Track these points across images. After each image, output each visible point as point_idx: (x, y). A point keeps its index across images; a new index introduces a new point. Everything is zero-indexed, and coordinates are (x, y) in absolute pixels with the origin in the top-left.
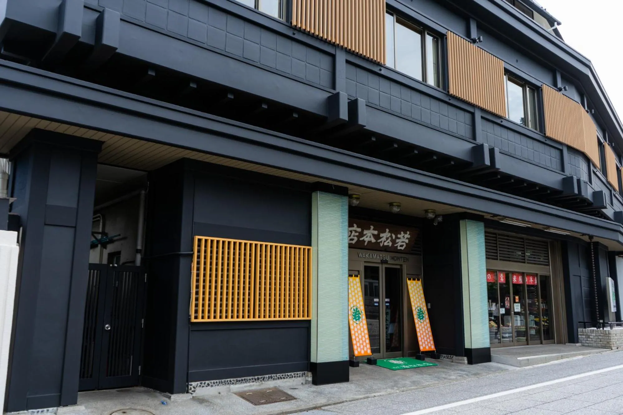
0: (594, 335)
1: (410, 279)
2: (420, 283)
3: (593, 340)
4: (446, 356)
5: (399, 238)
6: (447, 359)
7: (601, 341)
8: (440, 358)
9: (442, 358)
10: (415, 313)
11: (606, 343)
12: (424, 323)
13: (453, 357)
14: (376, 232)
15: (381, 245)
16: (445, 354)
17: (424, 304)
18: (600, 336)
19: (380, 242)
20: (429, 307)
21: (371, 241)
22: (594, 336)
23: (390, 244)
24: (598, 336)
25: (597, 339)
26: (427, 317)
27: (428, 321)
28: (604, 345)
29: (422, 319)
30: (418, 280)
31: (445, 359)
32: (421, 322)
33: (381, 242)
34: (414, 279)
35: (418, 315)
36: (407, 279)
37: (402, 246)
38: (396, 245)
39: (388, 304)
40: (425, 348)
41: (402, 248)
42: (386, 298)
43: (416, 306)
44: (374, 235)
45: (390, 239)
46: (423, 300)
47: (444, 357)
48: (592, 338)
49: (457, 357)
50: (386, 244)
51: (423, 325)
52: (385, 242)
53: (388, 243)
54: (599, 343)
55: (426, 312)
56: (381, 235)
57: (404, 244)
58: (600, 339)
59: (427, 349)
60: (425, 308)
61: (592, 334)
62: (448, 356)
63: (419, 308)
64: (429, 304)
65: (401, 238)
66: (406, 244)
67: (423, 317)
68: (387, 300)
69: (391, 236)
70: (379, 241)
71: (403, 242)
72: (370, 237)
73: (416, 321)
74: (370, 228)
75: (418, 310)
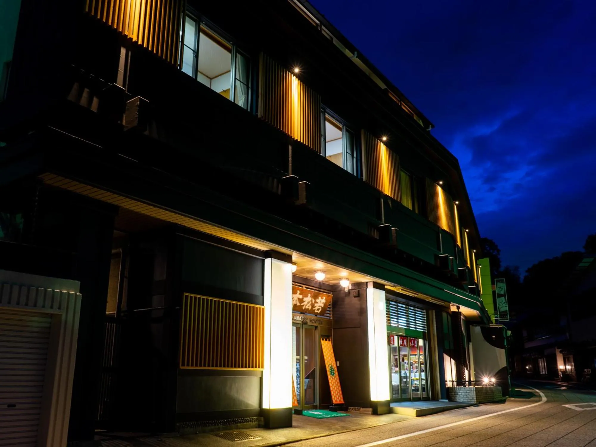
0: (462, 391)
1: (323, 340)
2: (330, 343)
3: (461, 396)
4: (354, 408)
5: (317, 303)
6: (355, 411)
7: (467, 397)
8: (349, 411)
9: (350, 411)
10: (328, 369)
11: (471, 398)
12: (335, 379)
13: (360, 409)
14: (301, 297)
15: (303, 308)
16: (353, 407)
17: (334, 362)
18: (466, 392)
19: (302, 306)
20: (338, 365)
21: (296, 304)
22: (461, 393)
23: (310, 308)
24: (465, 393)
25: (464, 395)
26: (337, 373)
27: (337, 377)
28: (470, 400)
29: (333, 375)
30: (329, 341)
31: (352, 411)
32: (333, 378)
33: (304, 305)
34: (326, 340)
35: (331, 372)
36: (321, 339)
37: (318, 310)
38: (314, 309)
39: (306, 361)
40: (336, 401)
41: (318, 312)
42: (306, 356)
43: (329, 364)
44: (299, 299)
45: (310, 303)
46: (334, 358)
47: (352, 409)
48: (460, 395)
49: (364, 409)
50: (307, 307)
51: (334, 381)
52: (306, 305)
53: (309, 306)
54: (465, 399)
55: (336, 370)
56: (305, 299)
57: (320, 308)
58: (467, 395)
59: (338, 402)
60: (335, 366)
61: (460, 391)
62: (356, 408)
63: (331, 366)
64: (338, 363)
65: (319, 303)
66: (322, 308)
67: (334, 373)
68: (306, 358)
69: (312, 301)
70: (302, 304)
71: (319, 306)
72: (296, 301)
73: (329, 377)
74: (297, 292)
75: (330, 367)
